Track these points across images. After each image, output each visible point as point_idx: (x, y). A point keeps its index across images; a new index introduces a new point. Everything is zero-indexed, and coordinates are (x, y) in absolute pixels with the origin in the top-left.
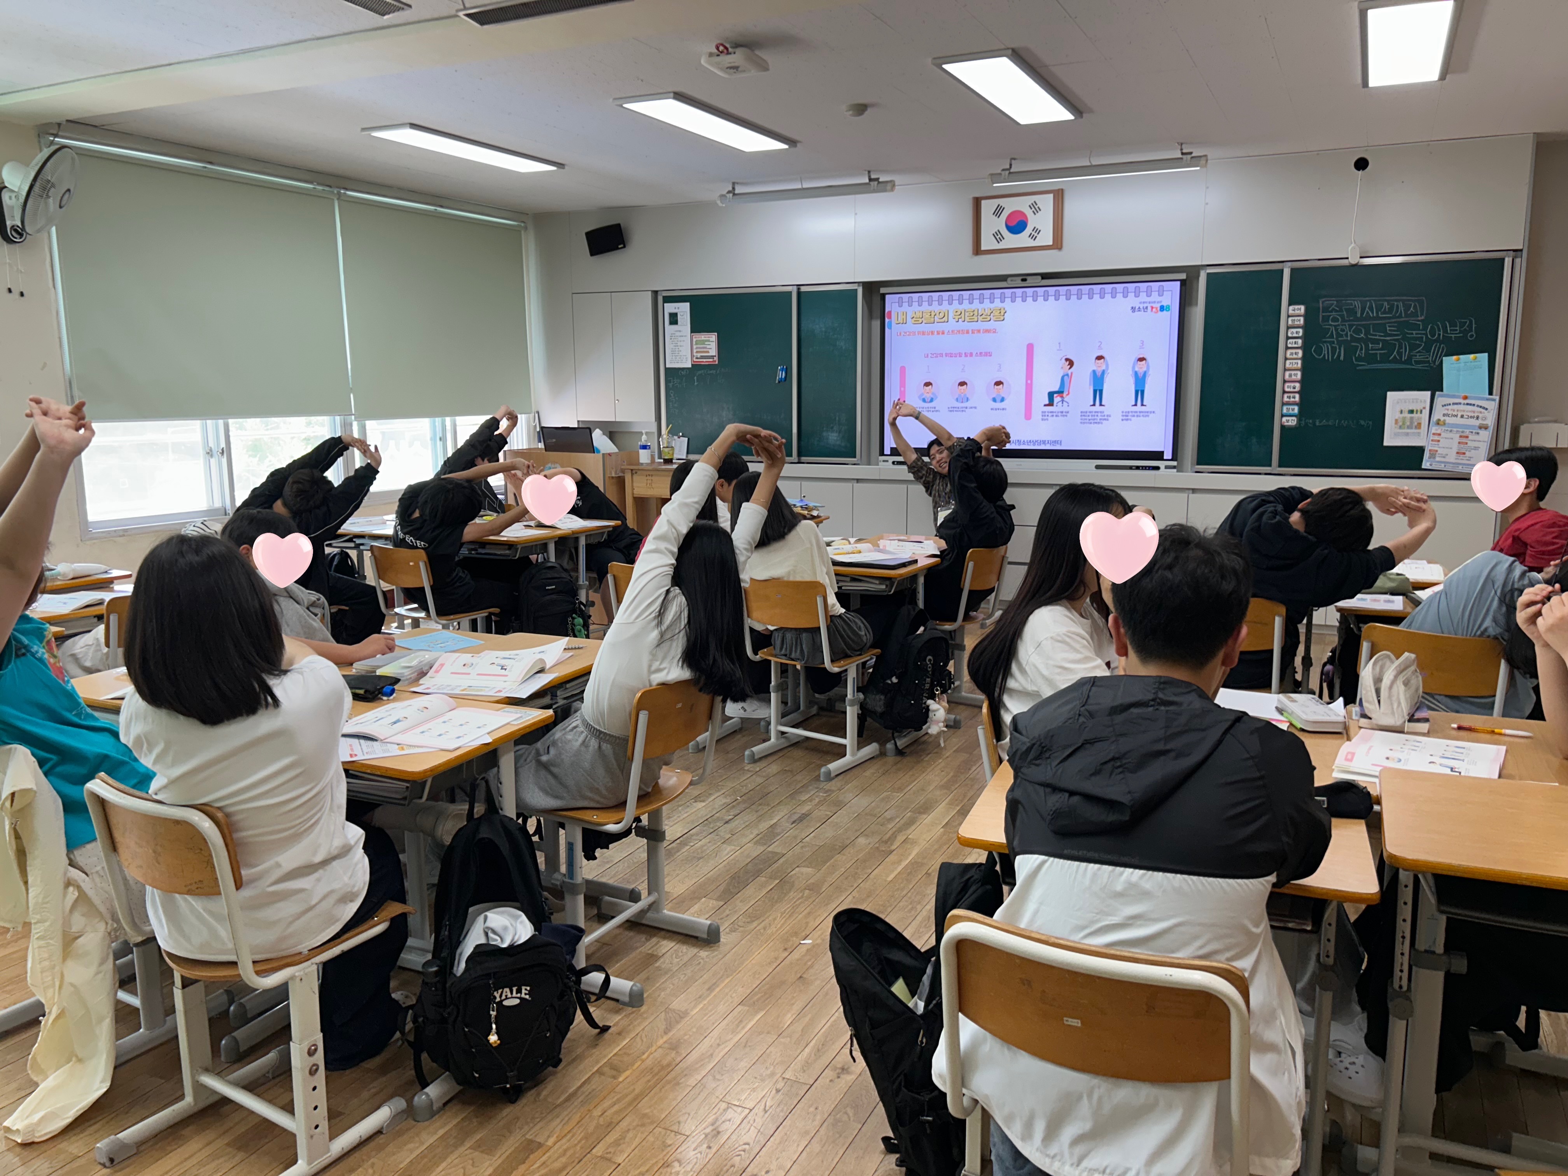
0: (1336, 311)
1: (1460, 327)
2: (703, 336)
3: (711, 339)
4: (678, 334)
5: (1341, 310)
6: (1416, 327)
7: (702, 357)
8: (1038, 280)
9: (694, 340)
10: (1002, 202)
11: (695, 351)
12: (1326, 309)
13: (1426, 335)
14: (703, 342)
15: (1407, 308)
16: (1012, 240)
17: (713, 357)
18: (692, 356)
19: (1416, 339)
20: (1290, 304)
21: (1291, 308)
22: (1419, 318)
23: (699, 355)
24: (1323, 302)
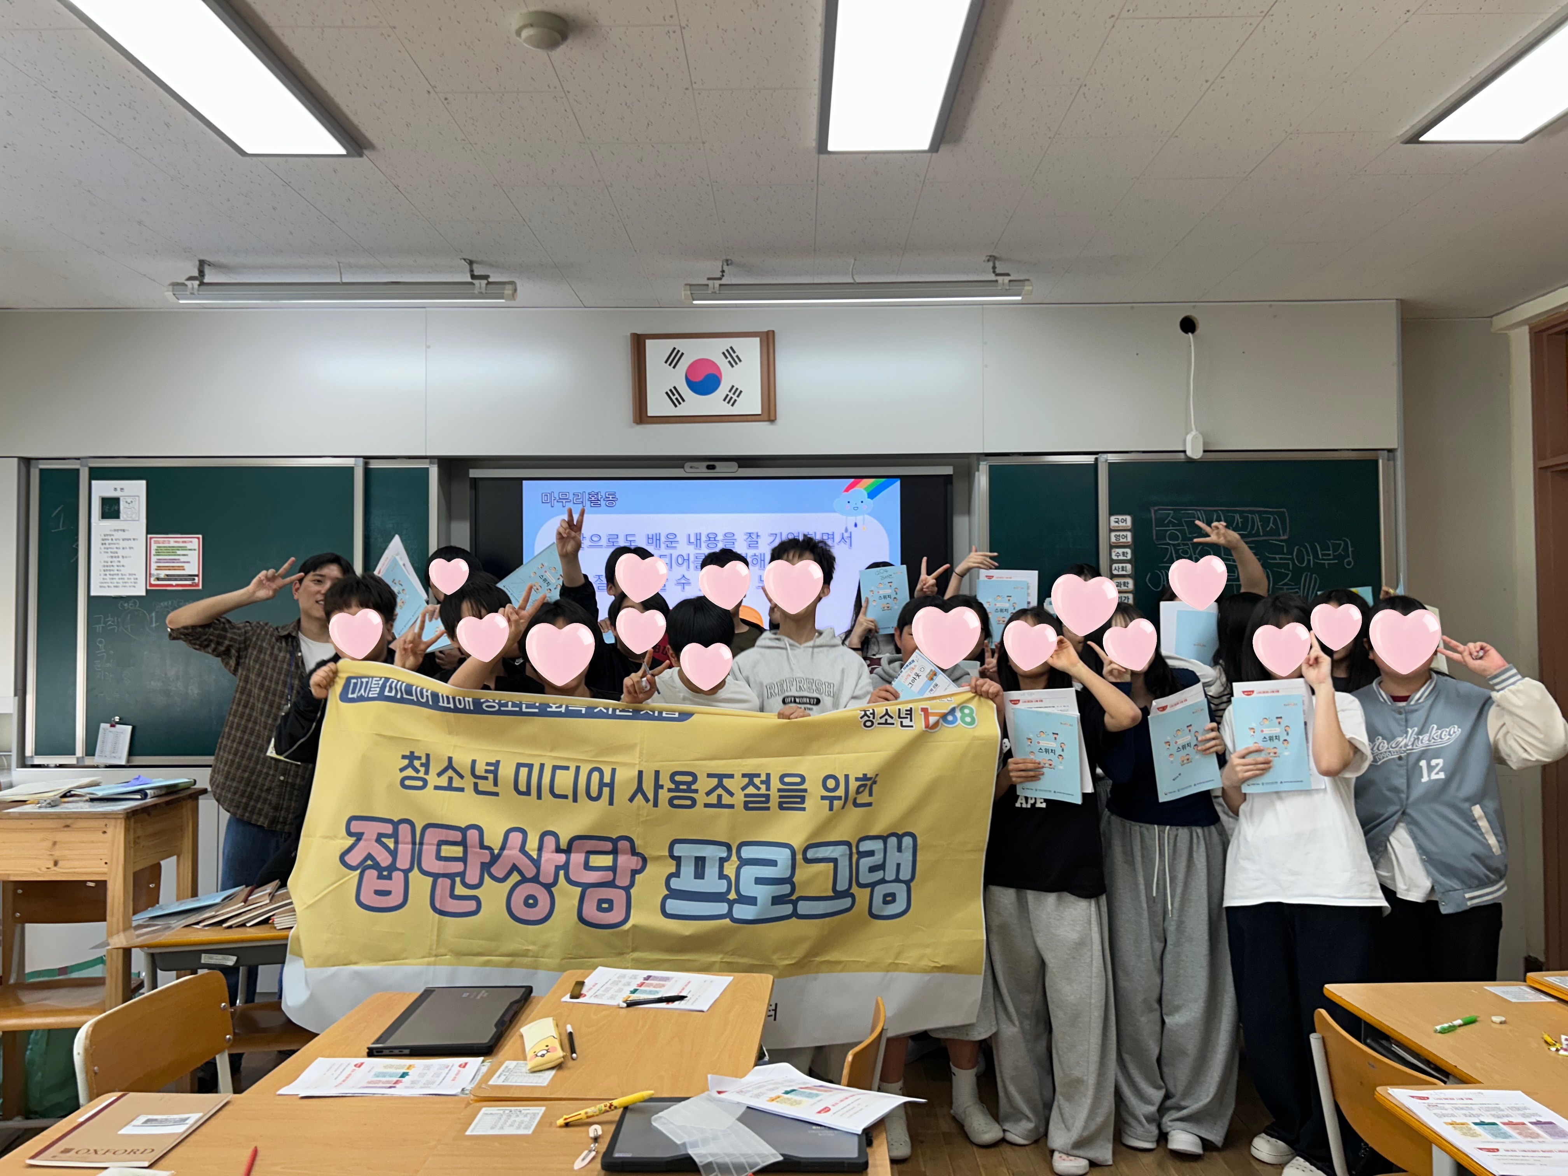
0: (1174, 525)
1: (1334, 552)
2: (172, 541)
3: (189, 546)
4: (118, 535)
5: (1180, 524)
6: (1278, 549)
7: (169, 577)
8: (732, 469)
9: (154, 546)
10: (680, 344)
11: (154, 566)
12: (1160, 522)
13: (1292, 560)
14: (173, 550)
15: (1265, 522)
16: (695, 404)
17: (191, 577)
18: (148, 574)
19: (1280, 566)
20: (1112, 513)
21: (1113, 518)
22: (1282, 538)
23: (163, 574)
24: (1155, 511)
